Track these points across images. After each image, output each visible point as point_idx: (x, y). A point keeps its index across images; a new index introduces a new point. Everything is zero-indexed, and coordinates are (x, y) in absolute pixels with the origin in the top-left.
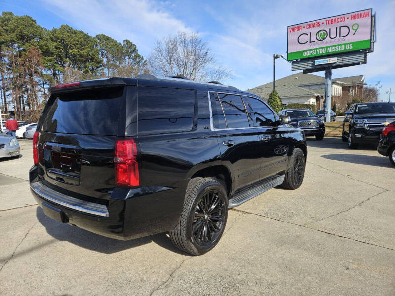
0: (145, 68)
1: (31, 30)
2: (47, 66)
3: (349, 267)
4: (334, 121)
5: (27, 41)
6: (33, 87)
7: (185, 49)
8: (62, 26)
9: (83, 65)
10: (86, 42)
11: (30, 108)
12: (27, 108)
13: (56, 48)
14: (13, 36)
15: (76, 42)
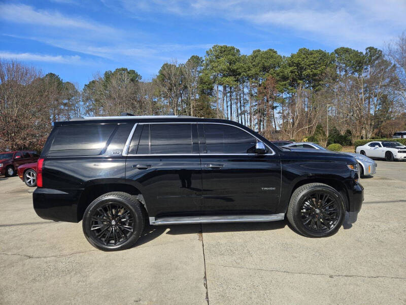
1: (271, 61)
2: (281, 91)
5: (268, 72)
8: (299, 51)
10: (321, 60)
13: (292, 72)
14: (258, 69)
15: (311, 63)
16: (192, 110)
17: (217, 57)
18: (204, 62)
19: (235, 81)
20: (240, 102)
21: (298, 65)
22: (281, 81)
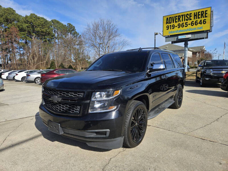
0: (80, 39)
1: (12, 16)
2: (22, 38)
3: (221, 163)
4: (189, 71)
5: (10, 23)
6: (13, 49)
7: (104, 28)
8: (31, 14)
9: (43, 37)
10: (45, 24)
11: (11, 62)
12: (9, 62)
13: (28, 27)
14: (2, 19)
15: (39, 24)
21: (31, 23)
22: (21, 31)
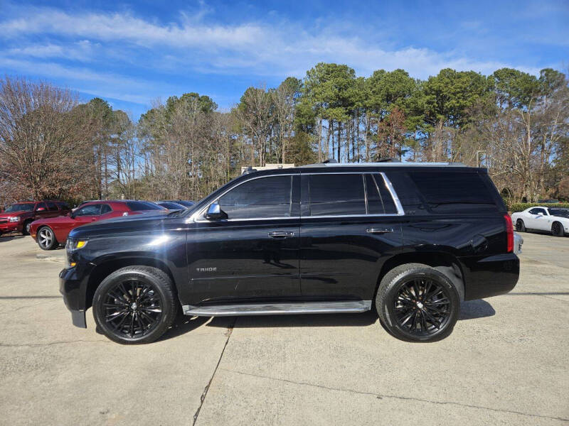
1: (399, 86)
2: (412, 129)
5: (393, 101)
8: (441, 72)
13: (429, 103)
14: (379, 98)
15: (458, 90)
16: (284, 153)
17: (323, 80)
18: (304, 87)
19: (346, 114)
20: (353, 144)
21: (438, 92)
22: (412, 115)
